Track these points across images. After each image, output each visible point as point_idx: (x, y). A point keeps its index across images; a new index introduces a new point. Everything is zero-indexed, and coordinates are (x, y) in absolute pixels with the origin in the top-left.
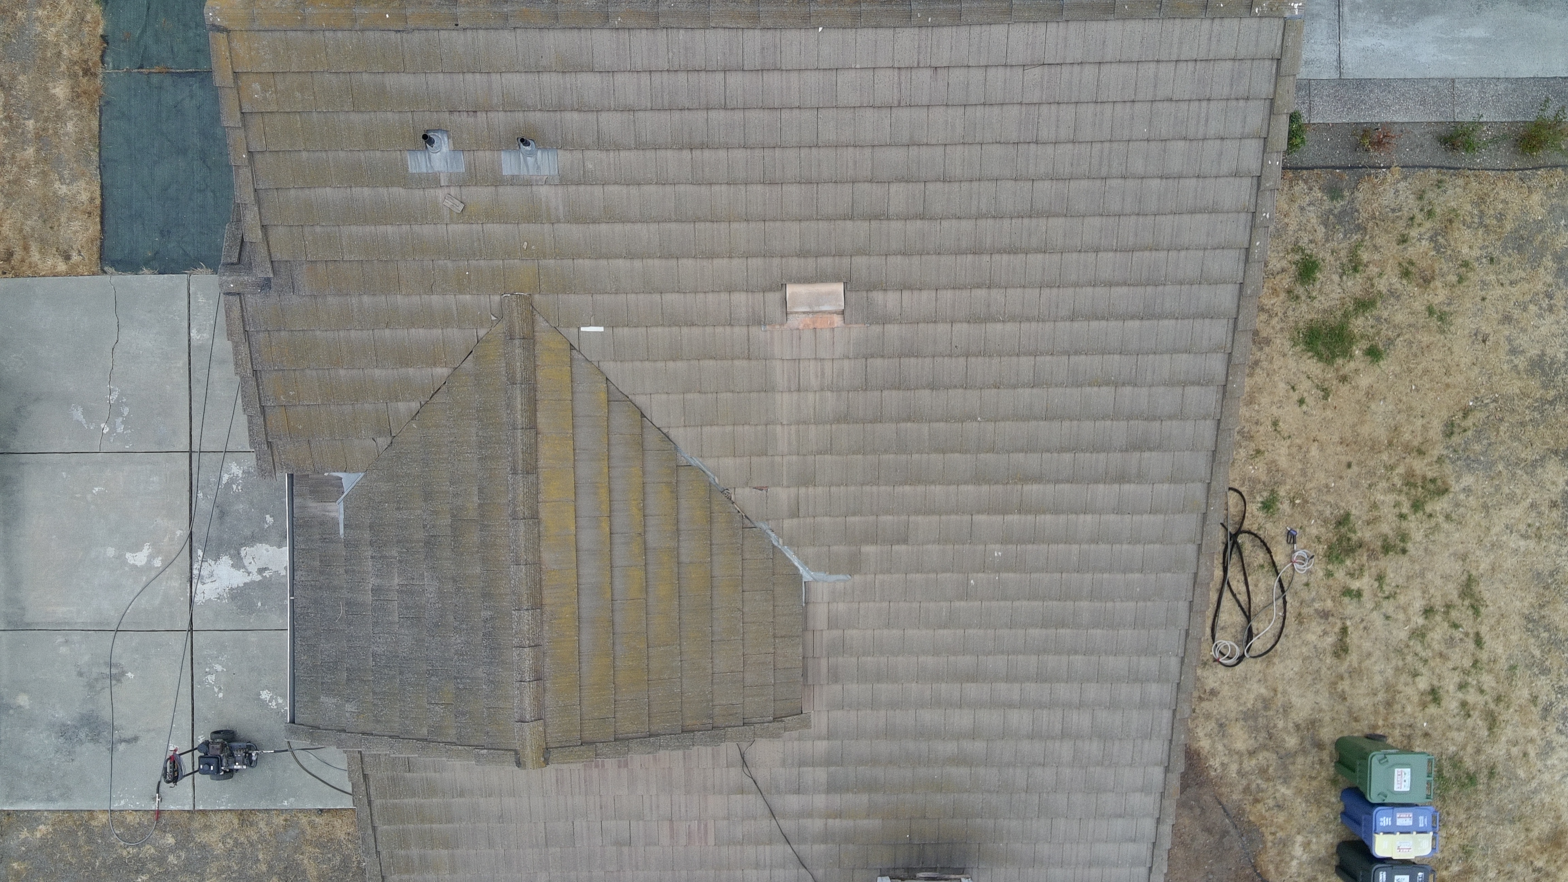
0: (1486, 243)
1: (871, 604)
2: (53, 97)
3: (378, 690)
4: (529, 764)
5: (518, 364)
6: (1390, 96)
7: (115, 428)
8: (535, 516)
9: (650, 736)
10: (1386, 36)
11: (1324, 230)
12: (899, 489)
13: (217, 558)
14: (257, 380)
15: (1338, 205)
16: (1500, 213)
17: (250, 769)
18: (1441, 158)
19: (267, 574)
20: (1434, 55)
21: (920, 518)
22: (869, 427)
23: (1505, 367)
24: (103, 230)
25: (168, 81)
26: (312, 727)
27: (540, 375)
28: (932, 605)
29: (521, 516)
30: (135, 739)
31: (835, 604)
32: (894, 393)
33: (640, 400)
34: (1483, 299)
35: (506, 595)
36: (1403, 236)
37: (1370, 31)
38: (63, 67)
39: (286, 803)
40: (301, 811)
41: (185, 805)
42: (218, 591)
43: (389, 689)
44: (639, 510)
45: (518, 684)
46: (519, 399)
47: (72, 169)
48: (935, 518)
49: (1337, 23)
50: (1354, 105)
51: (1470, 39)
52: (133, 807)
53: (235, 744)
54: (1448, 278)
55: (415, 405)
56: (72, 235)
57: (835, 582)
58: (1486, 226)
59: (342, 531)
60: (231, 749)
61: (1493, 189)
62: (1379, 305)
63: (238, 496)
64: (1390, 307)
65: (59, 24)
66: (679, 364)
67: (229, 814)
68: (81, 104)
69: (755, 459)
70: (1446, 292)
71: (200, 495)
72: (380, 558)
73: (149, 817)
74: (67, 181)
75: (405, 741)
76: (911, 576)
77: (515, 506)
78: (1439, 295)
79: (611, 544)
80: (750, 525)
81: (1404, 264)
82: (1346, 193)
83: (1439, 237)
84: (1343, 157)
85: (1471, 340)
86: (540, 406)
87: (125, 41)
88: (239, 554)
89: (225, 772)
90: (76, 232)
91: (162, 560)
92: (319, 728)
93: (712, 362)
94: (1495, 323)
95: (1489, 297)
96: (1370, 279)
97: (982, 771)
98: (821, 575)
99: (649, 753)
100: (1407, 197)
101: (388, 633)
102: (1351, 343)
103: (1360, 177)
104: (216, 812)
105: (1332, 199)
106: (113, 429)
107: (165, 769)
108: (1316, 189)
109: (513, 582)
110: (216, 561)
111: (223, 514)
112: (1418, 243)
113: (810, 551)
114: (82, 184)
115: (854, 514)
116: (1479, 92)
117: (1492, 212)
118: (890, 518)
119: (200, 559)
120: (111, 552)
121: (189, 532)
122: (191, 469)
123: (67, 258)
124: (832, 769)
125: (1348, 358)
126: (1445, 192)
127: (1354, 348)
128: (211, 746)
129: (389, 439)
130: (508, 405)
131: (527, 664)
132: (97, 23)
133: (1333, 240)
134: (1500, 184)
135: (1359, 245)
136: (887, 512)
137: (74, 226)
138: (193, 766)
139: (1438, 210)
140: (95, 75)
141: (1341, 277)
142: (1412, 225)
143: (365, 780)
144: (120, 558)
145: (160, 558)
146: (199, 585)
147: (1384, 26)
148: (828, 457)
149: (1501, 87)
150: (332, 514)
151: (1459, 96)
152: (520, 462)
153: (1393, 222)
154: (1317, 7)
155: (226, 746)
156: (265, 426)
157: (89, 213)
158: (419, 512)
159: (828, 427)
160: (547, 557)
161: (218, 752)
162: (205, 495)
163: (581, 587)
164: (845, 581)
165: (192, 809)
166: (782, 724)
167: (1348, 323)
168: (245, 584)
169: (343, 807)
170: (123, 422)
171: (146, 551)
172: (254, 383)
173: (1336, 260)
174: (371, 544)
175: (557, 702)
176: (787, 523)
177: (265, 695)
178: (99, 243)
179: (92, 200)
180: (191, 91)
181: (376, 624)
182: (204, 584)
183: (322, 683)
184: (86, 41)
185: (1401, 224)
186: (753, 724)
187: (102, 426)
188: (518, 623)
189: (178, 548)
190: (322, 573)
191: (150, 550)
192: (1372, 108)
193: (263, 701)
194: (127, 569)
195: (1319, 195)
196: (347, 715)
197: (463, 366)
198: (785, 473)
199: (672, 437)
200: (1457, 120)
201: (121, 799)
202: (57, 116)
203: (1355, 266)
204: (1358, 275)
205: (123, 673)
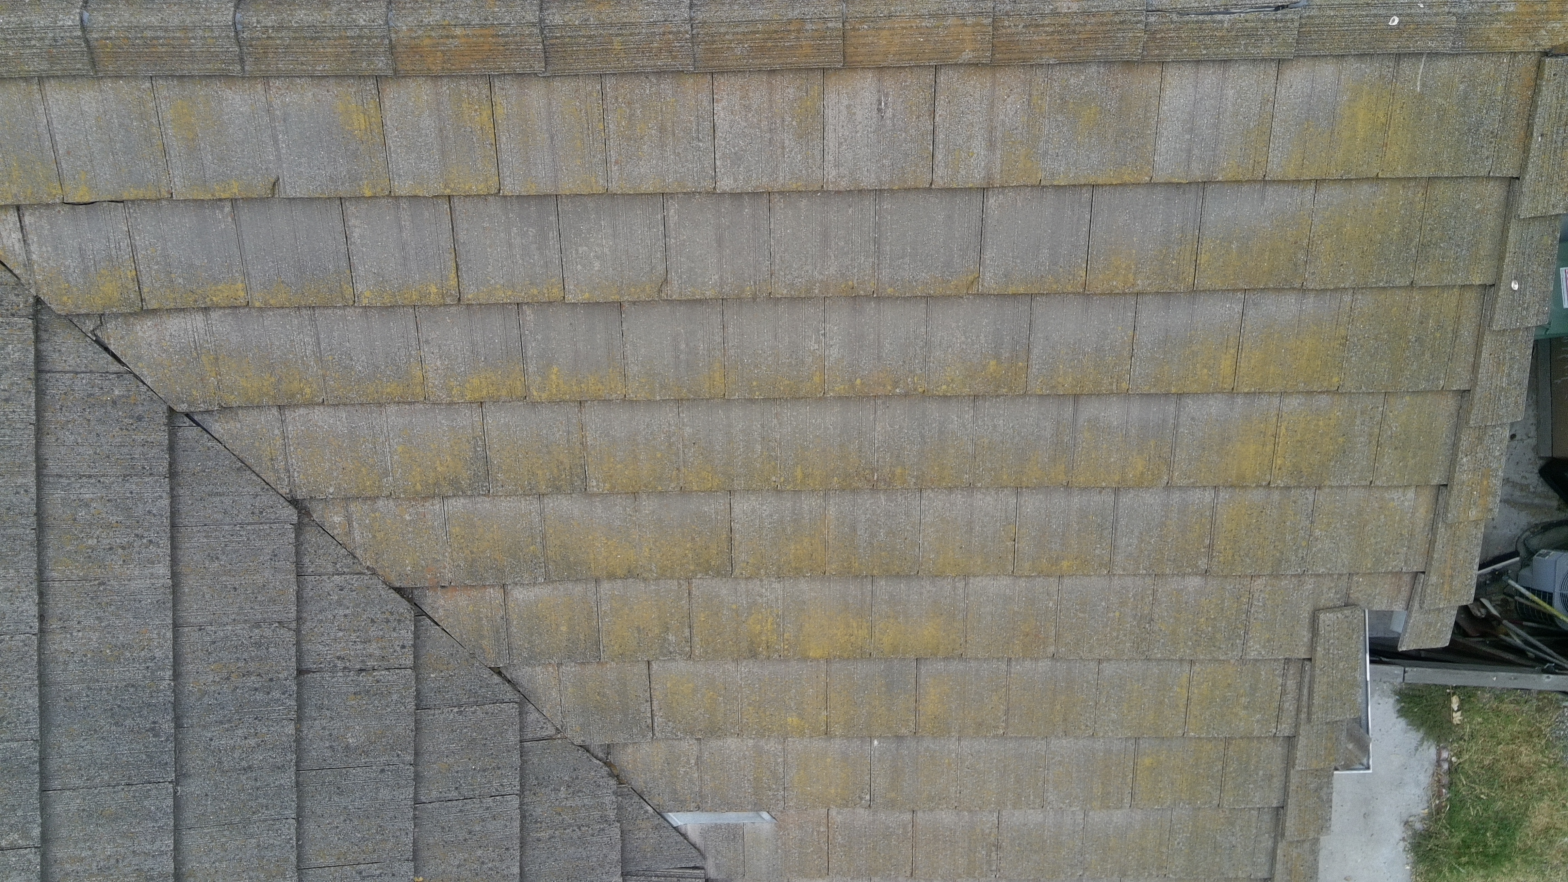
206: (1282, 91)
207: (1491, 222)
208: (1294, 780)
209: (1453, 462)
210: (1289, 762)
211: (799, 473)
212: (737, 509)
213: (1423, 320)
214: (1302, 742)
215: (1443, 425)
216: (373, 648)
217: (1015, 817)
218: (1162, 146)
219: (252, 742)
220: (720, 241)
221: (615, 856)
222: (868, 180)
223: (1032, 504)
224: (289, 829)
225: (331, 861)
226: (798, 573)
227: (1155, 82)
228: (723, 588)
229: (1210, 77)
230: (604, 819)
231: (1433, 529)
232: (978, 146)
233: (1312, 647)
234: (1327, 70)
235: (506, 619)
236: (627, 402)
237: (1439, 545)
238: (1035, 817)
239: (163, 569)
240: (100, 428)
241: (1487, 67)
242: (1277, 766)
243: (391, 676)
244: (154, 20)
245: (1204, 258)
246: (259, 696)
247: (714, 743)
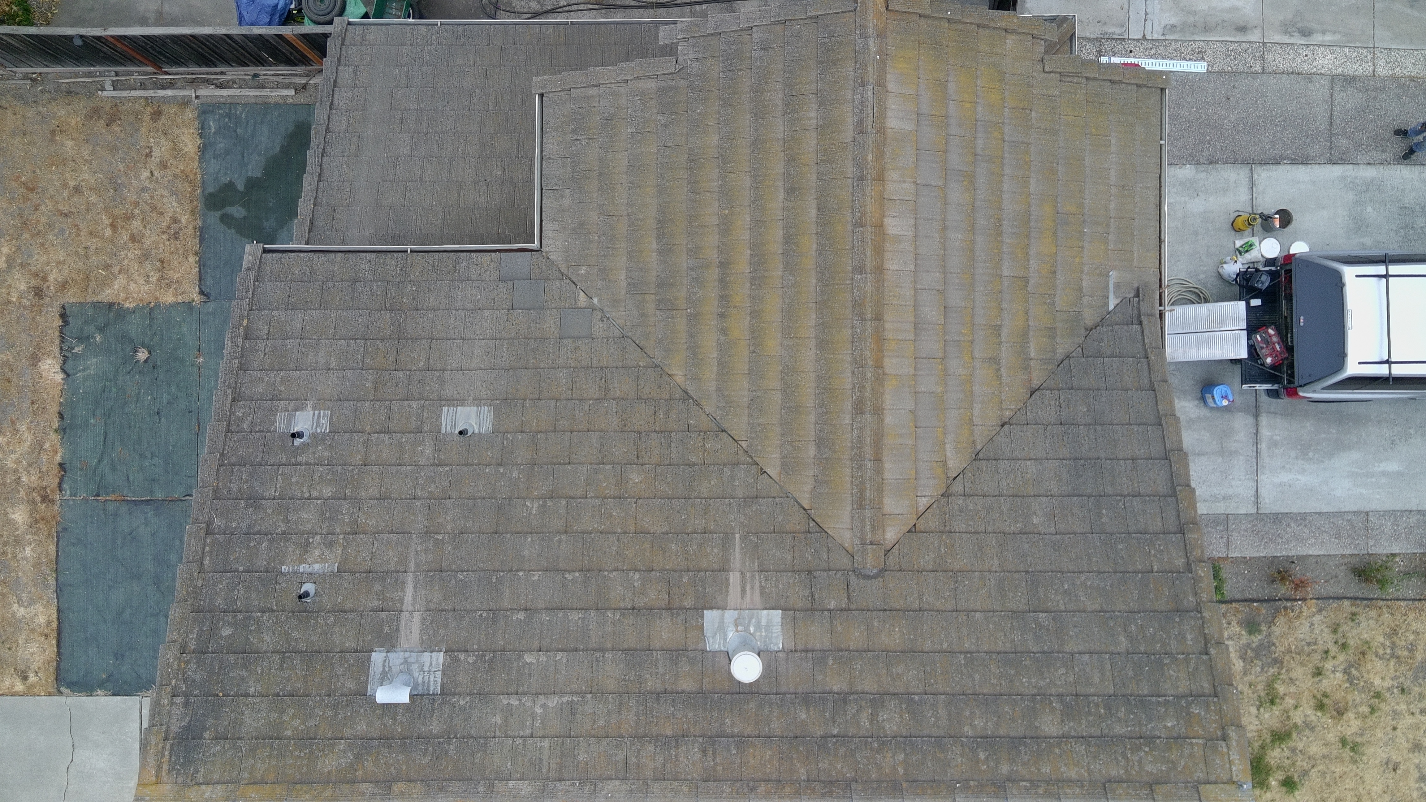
0: (1398, 674)
2: (12, 522)
6: (1306, 530)
10: (1303, 471)
11: (1242, 664)
15: (1255, 640)
16: (1411, 644)
18: (1355, 588)
20: (1349, 489)
23: (1415, 794)
24: (59, 653)
25: (124, 509)
34: (1395, 729)
36: (1318, 668)
37: (1288, 466)
38: (22, 493)
47: (29, 593)
49: (1254, 460)
50: (1271, 540)
51: (1384, 474)
54: (1361, 709)
56: (29, 656)
58: (1397, 657)
61: (1405, 620)
62: (1294, 736)
64: (1305, 739)
65: (19, 451)
68: (39, 529)
70: (1358, 722)
74: (26, 604)
78: (1351, 725)
81: (1318, 696)
82: (1264, 628)
83: (1353, 669)
84: (1261, 590)
85: (1382, 769)
87: (81, 469)
90: (32, 654)
94: (1405, 752)
95: (1399, 726)
96: (1286, 711)
100: (1322, 631)
102: (1268, 774)
103: (1277, 611)
105: (1250, 633)
108: (1234, 623)
112: (1332, 676)
114: (39, 608)
116: (1392, 524)
117: (1404, 644)
123: (25, 678)
125: (1265, 789)
126: (1359, 624)
127: (1271, 779)
132: (56, 452)
133: (1251, 673)
134: (1412, 616)
135: (1275, 678)
137: (31, 647)
139: (1351, 642)
140: (52, 502)
141: (1258, 710)
142: (1327, 658)
147: (1300, 462)
149: (1413, 520)
151: (1373, 529)
153: (1308, 655)
154: (1236, 444)
157: (46, 636)
167: (1266, 754)
173: (1253, 693)
178: (55, 664)
179: (49, 623)
180: (146, 518)
184: (44, 469)
185: (1316, 657)
192: (1288, 542)
195: (1238, 629)
200: (1371, 552)
202: (16, 541)
203: (1272, 699)
204: (1274, 708)
206: (893, 91)
207: (930, 22)
208: (1101, 77)
209: (1000, 28)
210: (1095, 79)
211: (996, 251)
212: (1006, 274)
213: (956, 41)
214: (1088, 75)
215: (987, 32)
216: (1052, 403)
217: (1113, 179)
218: (907, 128)
219: (1086, 438)
220: (928, 272)
221: (1126, 327)
222: (912, 221)
223: (1007, 171)
224: (1117, 427)
225: (1127, 416)
226: (1027, 254)
227: (889, 130)
228: (1032, 282)
229: (889, 113)
230: (1112, 330)
231: (1019, 33)
232: (905, 186)
233: (1056, 73)
234: (889, 77)
235: (1041, 360)
236: (973, 308)
237: (1025, 31)
238: (1113, 172)
239: (1029, 463)
240: (982, 480)
241: (889, 27)
242: (1096, 83)
243: (1062, 397)
244: (869, 439)
245: (937, 114)
246: (1070, 436)
247: (1084, 290)
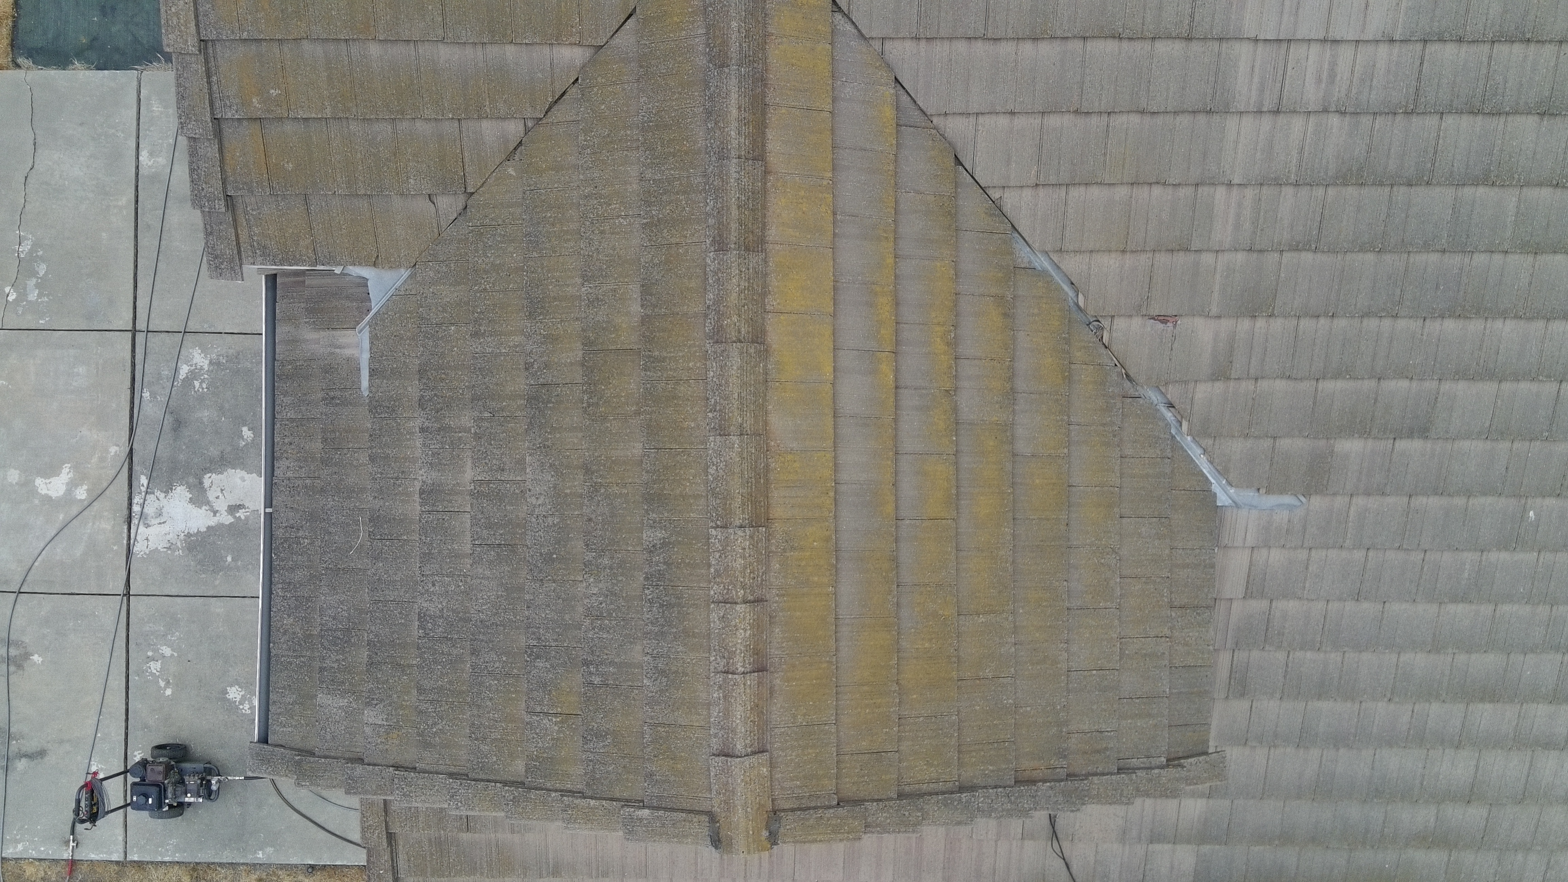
1: (1333, 554)
3: (427, 684)
4: (740, 842)
5: (734, 24)
7: (26, 295)
8: (758, 337)
9: (962, 789)
12: (1434, 327)
13: (168, 489)
14: (207, 62)
17: (209, 803)
19: (241, 514)
21: (1461, 387)
22: (1401, 193)
24: (16, 5)
26: (301, 751)
27: (775, 54)
28: (1447, 557)
29: (733, 335)
30: (41, 753)
31: (1264, 552)
32: (1466, 121)
33: (955, 127)
35: (696, 497)
39: (260, 855)
40: (282, 867)
41: (111, 853)
42: (168, 537)
43: (450, 682)
44: (948, 344)
45: (720, 678)
46: (734, 96)
48: (1490, 387)
52: (35, 854)
53: (187, 766)
55: (514, 129)
57: (1272, 509)
59: (365, 383)
60: (181, 773)
63: (201, 398)
66: (1045, 48)
67: (176, 868)
69: (1162, 259)
71: (146, 395)
72: (439, 430)
73: (59, 869)
75: (481, 785)
76: (1420, 501)
77: (720, 315)
79: (897, 407)
80: (1132, 392)
86: (773, 117)
88: (201, 483)
89: (171, 806)
91: (88, 490)
92: (312, 754)
93: (1111, 46)
97: (1468, 857)
98: (1248, 496)
99: (959, 823)
101: (451, 575)
104: (157, 864)
106: (22, 295)
107: (78, 801)
109: (712, 470)
110: (167, 492)
111: (179, 425)
113: (1237, 447)
115: (1337, 376)
118: (1404, 384)
119: (143, 489)
120: (14, 476)
121: (128, 450)
122: (133, 357)
124: (1206, 848)
128: (149, 768)
129: (461, 200)
130: (709, 113)
131: (741, 637)
136: (1403, 373)
138: (125, 796)
143: (390, 844)
144: (27, 485)
145: (85, 487)
146: (142, 529)
148: (1307, 257)
150: (348, 352)
152: (734, 226)
155: (172, 768)
156: (222, 161)
158: (517, 339)
159: (1320, 191)
160: (779, 422)
161: (160, 778)
162: (153, 395)
163: (843, 488)
164: (1290, 508)
165: (122, 859)
166: (1184, 773)
168: (209, 528)
169: (345, 863)
170: (37, 286)
171: (65, 475)
172: (201, 69)
174: (422, 404)
175: (794, 716)
176: (1203, 391)
177: (234, 693)
181: (426, 557)
182: (147, 526)
183: (322, 670)
186: (1134, 770)
187: (7, 290)
188: (723, 552)
189: (113, 472)
190: (325, 462)
191: (71, 475)
193: (232, 702)
194: (37, 502)
196: (368, 730)
197: (613, 42)
198: (1217, 288)
199: (1007, 209)
201: (17, 842)
205: (27, 656)
